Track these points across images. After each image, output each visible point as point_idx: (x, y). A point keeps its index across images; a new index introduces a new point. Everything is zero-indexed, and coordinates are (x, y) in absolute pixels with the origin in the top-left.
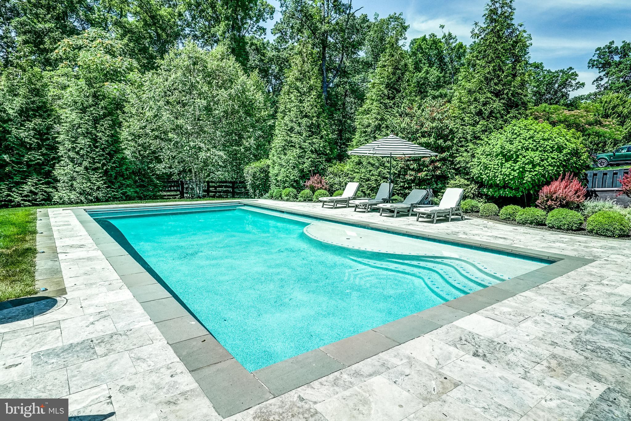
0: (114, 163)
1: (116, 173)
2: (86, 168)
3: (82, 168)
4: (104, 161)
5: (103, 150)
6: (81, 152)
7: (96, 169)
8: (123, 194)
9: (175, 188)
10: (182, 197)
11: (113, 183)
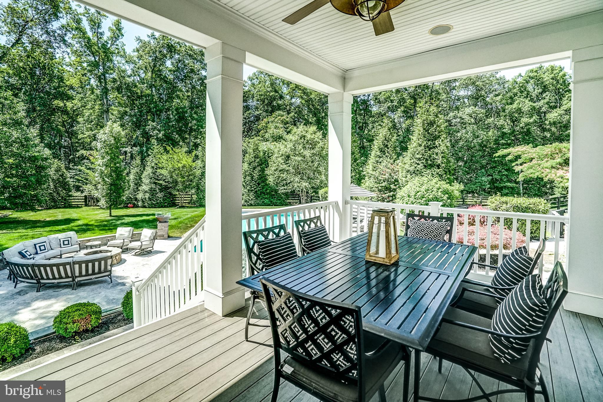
0: (260, 188)
1: (260, 192)
2: (248, 190)
3: (247, 190)
4: (255, 187)
5: (256, 182)
6: (247, 183)
7: (252, 190)
8: (263, 202)
9: (297, 198)
10: (300, 203)
11: (259, 197)
